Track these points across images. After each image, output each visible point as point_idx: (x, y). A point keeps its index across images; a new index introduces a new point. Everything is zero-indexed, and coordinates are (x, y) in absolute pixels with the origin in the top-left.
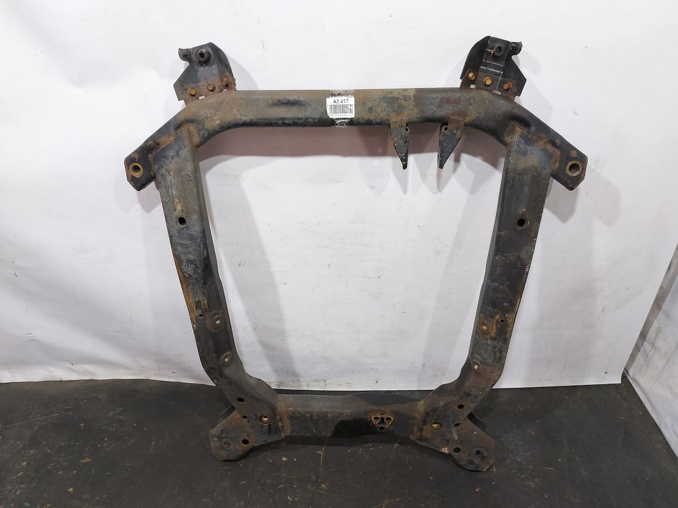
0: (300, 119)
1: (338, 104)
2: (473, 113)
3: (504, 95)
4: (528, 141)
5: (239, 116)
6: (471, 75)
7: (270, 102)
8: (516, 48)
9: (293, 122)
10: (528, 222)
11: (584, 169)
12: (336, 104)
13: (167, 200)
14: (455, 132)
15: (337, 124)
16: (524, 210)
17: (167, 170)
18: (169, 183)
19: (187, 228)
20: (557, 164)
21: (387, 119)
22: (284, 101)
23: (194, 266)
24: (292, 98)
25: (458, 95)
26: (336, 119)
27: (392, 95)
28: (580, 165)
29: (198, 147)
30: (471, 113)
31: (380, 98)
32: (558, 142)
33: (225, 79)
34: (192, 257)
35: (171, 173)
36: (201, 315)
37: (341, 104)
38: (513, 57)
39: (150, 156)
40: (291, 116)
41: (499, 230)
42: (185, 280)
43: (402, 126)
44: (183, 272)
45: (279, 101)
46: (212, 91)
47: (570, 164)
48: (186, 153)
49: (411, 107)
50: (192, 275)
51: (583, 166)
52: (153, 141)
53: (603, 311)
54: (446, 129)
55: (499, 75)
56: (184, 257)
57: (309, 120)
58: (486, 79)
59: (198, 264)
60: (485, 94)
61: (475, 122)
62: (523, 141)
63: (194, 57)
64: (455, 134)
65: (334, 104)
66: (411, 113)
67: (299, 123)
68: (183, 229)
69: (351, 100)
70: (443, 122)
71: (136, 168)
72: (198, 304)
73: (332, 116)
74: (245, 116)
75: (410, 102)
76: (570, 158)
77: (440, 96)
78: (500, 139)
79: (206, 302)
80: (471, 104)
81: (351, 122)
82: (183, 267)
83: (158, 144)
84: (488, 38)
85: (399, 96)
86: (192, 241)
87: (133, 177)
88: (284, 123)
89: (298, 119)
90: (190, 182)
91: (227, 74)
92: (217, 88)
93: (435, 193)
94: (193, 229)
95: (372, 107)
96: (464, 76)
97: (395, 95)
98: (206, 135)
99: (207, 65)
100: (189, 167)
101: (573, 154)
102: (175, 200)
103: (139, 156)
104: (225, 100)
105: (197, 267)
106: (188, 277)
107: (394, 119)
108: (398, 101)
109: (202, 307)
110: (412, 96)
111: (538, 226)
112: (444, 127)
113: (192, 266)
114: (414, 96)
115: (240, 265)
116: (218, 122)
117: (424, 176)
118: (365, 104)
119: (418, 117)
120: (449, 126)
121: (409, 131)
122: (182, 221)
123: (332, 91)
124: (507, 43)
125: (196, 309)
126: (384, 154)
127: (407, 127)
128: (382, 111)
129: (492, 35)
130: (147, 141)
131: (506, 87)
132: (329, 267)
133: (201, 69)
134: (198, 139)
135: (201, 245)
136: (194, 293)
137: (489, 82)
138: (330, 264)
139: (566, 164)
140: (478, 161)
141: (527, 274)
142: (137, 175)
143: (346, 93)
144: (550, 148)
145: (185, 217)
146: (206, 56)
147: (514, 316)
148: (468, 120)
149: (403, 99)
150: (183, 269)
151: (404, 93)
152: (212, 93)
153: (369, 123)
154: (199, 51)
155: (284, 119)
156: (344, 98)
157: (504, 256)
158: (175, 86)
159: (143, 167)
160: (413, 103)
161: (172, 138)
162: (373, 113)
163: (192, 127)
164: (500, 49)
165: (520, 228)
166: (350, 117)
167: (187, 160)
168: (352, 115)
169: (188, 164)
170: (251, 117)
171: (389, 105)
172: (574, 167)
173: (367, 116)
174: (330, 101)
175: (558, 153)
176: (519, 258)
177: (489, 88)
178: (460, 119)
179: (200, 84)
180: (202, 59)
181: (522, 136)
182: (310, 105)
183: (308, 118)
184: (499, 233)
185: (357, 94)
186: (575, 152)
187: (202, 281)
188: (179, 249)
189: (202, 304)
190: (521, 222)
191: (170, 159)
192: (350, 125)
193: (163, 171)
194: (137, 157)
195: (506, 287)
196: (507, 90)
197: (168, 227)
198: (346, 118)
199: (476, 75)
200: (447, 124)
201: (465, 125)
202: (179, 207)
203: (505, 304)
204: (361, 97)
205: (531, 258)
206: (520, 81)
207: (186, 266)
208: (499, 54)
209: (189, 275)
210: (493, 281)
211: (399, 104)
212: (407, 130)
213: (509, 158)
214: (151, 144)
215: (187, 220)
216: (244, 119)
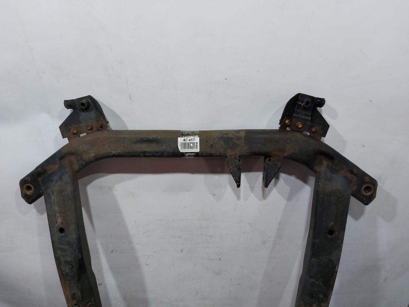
0: (158, 153)
1: (186, 142)
2: (290, 149)
3: (312, 136)
4: (333, 171)
5: (109, 151)
6: (287, 121)
7: (135, 140)
8: (321, 102)
9: (152, 154)
10: (336, 233)
11: (375, 190)
12: (185, 142)
13: (51, 214)
14: (276, 163)
15: (186, 156)
16: (332, 223)
17: (52, 191)
18: (53, 202)
19: (66, 236)
20: (355, 187)
21: (224, 153)
22: (145, 139)
23: (70, 266)
24: (151, 137)
25: (278, 136)
26: (186, 153)
27: (228, 136)
28: (372, 187)
29: (77, 172)
30: (288, 150)
31: (219, 138)
32: (355, 171)
33: (100, 123)
34: (69, 259)
35: (55, 194)
36: (76, 304)
37: (189, 142)
38: (318, 109)
39: (40, 179)
40: (150, 150)
41: (314, 237)
42: (63, 276)
43: (236, 158)
44: (62, 271)
45: (141, 139)
46: (90, 130)
47: (365, 186)
48: (67, 178)
49: (242, 144)
50: (69, 273)
51: (374, 188)
52: (42, 168)
53: (385, 281)
54: (269, 160)
55: (307, 120)
56: (62, 259)
57: (165, 153)
58: (298, 124)
59: (74, 265)
60: (298, 135)
61: (292, 156)
62: (329, 170)
63: (77, 106)
64: (276, 165)
65: (184, 142)
66: (243, 149)
67: (157, 155)
68: (63, 237)
69: (197, 139)
70: (267, 156)
71: (29, 188)
72: (73, 296)
73: (182, 150)
74: (114, 150)
75: (242, 141)
76: (364, 182)
77: (264, 136)
78: (311, 168)
79: (80, 294)
80: (288, 143)
81: (197, 155)
82: (62, 267)
83: (46, 171)
84: (299, 95)
85: (233, 137)
86: (70, 246)
87: (26, 194)
88: (145, 155)
89: (156, 152)
90: (70, 200)
91: (102, 119)
92: (94, 127)
93: (261, 200)
94: (71, 237)
95: (213, 145)
96: (282, 121)
97: (230, 135)
98: (84, 164)
99: (87, 111)
100: (69, 189)
101: (367, 179)
102: (57, 214)
103: (31, 179)
104: (99, 139)
105: (73, 266)
106: (66, 275)
107: (229, 153)
108: (232, 140)
109: (77, 298)
110: (243, 136)
111: (343, 235)
112: (268, 159)
113: (69, 266)
114: (245, 137)
115: (112, 252)
116: (93, 155)
117: (252, 188)
118: (207, 142)
119: (248, 152)
120: (271, 159)
121: (241, 161)
122: (62, 230)
123: (182, 132)
124: (313, 98)
125: (72, 300)
126: (222, 172)
127: (240, 159)
128: (220, 148)
129: (302, 93)
130: (37, 168)
131: (314, 130)
132: (181, 252)
133: (83, 114)
134: (78, 167)
135: (77, 250)
136: (70, 287)
137: (300, 126)
138: (182, 250)
139: (361, 186)
140: (293, 178)
141: (337, 273)
142: (29, 193)
143: (193, 134)
144: (349, 175)
145: (64, 228)
146: (86, 105)
147: (328, 304)
148: (286, 154)
149: (237, 139)
150: (62, 268)
151: (237, 135)
152: (90, 131)
153: (210, 155)
154: (81, 102)
155: (145, 152)
156: (192, 137)
157: (319, 259)
158: (61, 127)
159: (34, 187)
160: (243, 142)
161: (57, 166)
162: (214, 149)
163: (73, 158)
164: (308, 103)
165: (329, 236)
166: (196, 151)
167: (68, 183)
168: (198, 150)
169: (68, 186)
170: (119, 151)
171: (226, 143)
172: (368, 189)
173: (208, 151)
174: (180, 140)
175: (355, 179)
176: (331, 260)
177: (301, 130)
178: (280, 154)
179: (81, 125)
180: (83, 107)
181: (328, 166)
182: (165, 143)
183: (164, 152)
184: (314, 240)
185: (201, 134)
186: (368, 178)
187: (77, 278)
188: (59, 252)
189: (76, 296)
190: (331, 232)
191: (55, 182)
192: (196, 156)
193: (49, 191)
194: (29, 179)
195: (321, 283)
196: (315, 132)
197: (51, 235)
198: (193, 153)
199: (290, 121)
200: (270, 157)
201: (284, 157)
202: (59, 220)
203: (320, 296)
204: (204, 136)
205: (339, 260)
206: (325, 127)
207: (65, 266)
208: (308, 106)
209: (67, 273)
210: (311, 277)
211: (233, 142)
212: (239, 160)
213: (318, 183)
214: (40, 171)
215: (66, 230)
216: (114, 152)
